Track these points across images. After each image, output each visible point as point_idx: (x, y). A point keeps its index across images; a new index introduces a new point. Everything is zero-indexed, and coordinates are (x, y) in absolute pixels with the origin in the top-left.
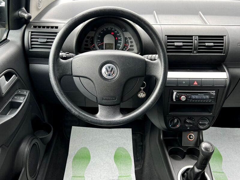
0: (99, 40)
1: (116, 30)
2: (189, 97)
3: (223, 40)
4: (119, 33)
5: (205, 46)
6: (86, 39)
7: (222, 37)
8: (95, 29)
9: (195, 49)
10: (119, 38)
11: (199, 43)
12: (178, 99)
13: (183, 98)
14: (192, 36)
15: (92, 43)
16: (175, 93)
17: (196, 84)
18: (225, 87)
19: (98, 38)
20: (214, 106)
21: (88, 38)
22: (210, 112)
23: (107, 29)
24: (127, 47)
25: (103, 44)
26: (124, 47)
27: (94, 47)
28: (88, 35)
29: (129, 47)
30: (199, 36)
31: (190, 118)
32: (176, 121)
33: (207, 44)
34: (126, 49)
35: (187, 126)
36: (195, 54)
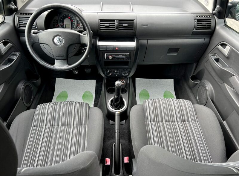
0: (61, 22)
1: (71, 16)
2: (114, 57)
3: (133, 22)
4: (73, 18)
5: (122, 26)
6: (53, 21)
7: (133, 20)
8: (58, 15)
9: (117, 28)
10: (74, 21)
11: (119, 24)
12: (108, 58)
13: (110, 57)
14: (115, 20)
15: (57, 24)
16: (106, 54)
17: (117, 49)
18: (134, 51)
19: (61, 21)
20: (130, 62)
21: (55, 20)
22: (128, 66)
23: (66, 15)
24: (79, 26)
25: (64, 24)
26: (77, 26)
27: (59, 26)
28: (54, 19)
29: (80, 27)
30: (119, 20)
31: (117, 69)
32: (108, 71)
33: (123, 25)
34: (78, 27)
35: (115, 74)
36: (117, 31)
